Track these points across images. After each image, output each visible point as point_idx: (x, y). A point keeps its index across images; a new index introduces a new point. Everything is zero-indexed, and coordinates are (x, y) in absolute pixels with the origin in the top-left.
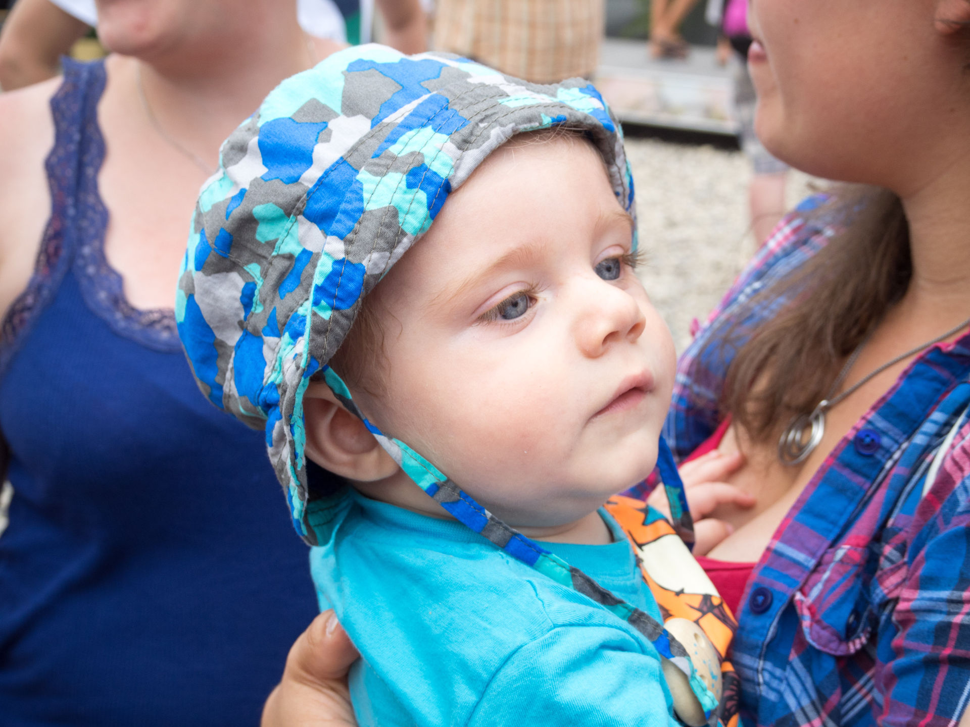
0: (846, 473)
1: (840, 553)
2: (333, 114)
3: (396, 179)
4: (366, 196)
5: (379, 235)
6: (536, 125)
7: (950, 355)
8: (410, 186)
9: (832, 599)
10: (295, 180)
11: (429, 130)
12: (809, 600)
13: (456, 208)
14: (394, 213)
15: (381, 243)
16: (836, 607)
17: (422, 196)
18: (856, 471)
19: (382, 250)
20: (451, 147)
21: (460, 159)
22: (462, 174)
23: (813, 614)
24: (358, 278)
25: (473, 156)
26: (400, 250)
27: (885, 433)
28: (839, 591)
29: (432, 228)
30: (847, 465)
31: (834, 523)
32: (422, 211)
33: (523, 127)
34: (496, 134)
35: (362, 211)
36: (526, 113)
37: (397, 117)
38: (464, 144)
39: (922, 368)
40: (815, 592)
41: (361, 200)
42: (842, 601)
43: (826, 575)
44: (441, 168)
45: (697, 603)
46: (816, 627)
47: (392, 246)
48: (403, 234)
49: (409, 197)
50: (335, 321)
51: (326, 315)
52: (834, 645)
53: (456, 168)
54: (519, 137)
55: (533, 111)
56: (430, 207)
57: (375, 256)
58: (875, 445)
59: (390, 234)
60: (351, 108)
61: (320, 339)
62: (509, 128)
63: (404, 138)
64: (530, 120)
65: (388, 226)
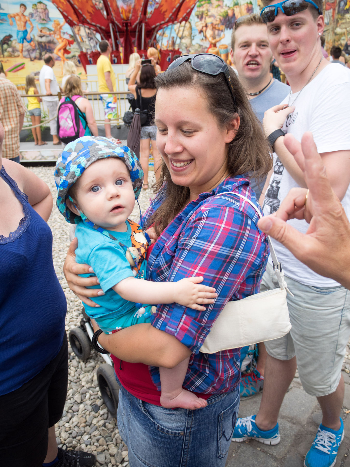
0: (175, 223)
1: (173, 237)
2: (73, 151)
3: (76, 166)
4: (70, 169)
5: (71, 176)
6: (103, 157)
7: (195, 202)
8: (78, 168)
9: (172, 246)
10: (65, 163)
11: (84, 157)
12: (167, 246)
13: (87, 172)
14: (74, 172)
15: (71, 178)
16: (173, 247)
17: (79, 170)
18: (177, 223)
19: (71, 179)
20: (86, 161)
21: (87, 163)
22: (87, 166)
23: (168, 248)
24: (67, 183)
25: (89, 163)
26: (75, 179)
27: (183, 216)
28: (173, 244)
29: (81, 175)
30: (176, 222)
31: (172, 233)
32: (79, 172)
33: (100, 158)
34: (94, 159)
35: (69, 171)
36: (101, 155)
37: (81, 154)
38: (88, 161)
39: (190, 205)
40: (168, 244)
41: (69, 169)
42: (174, 246)
43: (170, 241)
44: (83, 165)
45: (141, 244)
46: (169, 251)
47: (74, 178)
48: (75, 176)
49: (77, 170)
50: (63, 190)
51: (62, 189)
52: (172, 254)
53: (86, 165)
54: (99, 160)
55: (103, 155)
56: (81, 172)
57: (70, 180)
58: (181, 219)
59: (73, 176)
60: (75, 151)
61: (61, 193)
62: (97, 158)
63: (79, 158)
64: (102, 156)
65: (73, 175)
